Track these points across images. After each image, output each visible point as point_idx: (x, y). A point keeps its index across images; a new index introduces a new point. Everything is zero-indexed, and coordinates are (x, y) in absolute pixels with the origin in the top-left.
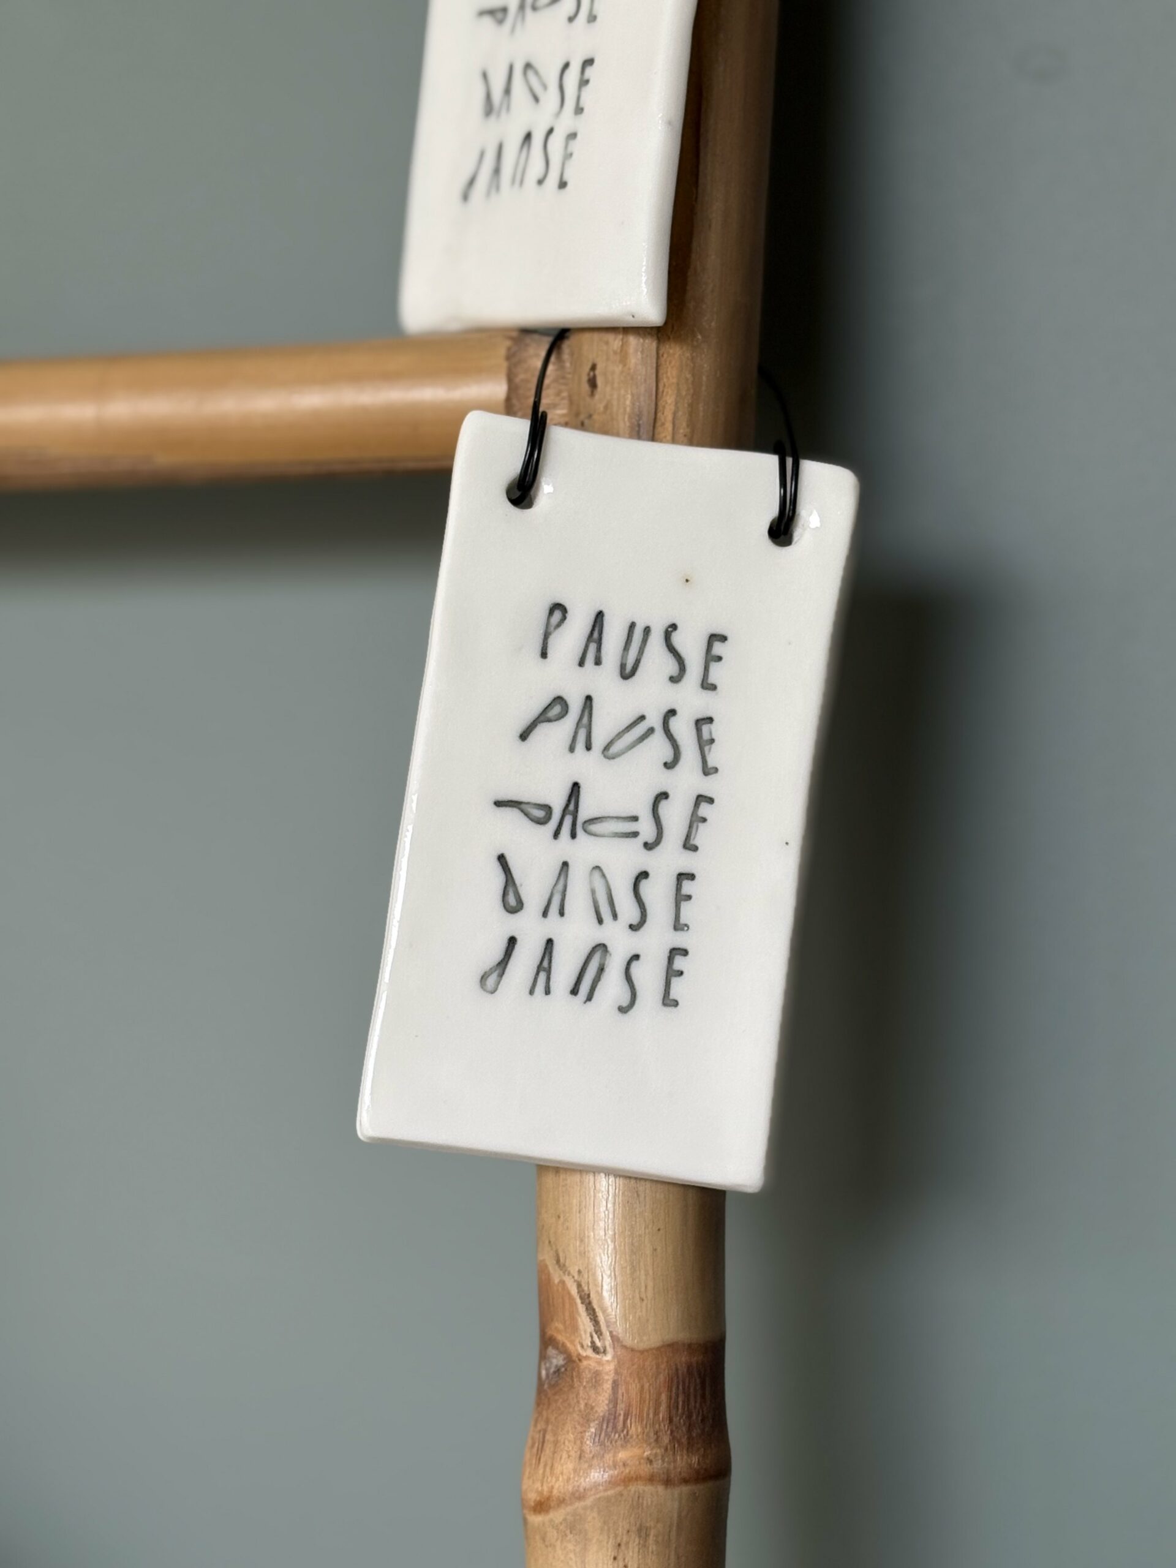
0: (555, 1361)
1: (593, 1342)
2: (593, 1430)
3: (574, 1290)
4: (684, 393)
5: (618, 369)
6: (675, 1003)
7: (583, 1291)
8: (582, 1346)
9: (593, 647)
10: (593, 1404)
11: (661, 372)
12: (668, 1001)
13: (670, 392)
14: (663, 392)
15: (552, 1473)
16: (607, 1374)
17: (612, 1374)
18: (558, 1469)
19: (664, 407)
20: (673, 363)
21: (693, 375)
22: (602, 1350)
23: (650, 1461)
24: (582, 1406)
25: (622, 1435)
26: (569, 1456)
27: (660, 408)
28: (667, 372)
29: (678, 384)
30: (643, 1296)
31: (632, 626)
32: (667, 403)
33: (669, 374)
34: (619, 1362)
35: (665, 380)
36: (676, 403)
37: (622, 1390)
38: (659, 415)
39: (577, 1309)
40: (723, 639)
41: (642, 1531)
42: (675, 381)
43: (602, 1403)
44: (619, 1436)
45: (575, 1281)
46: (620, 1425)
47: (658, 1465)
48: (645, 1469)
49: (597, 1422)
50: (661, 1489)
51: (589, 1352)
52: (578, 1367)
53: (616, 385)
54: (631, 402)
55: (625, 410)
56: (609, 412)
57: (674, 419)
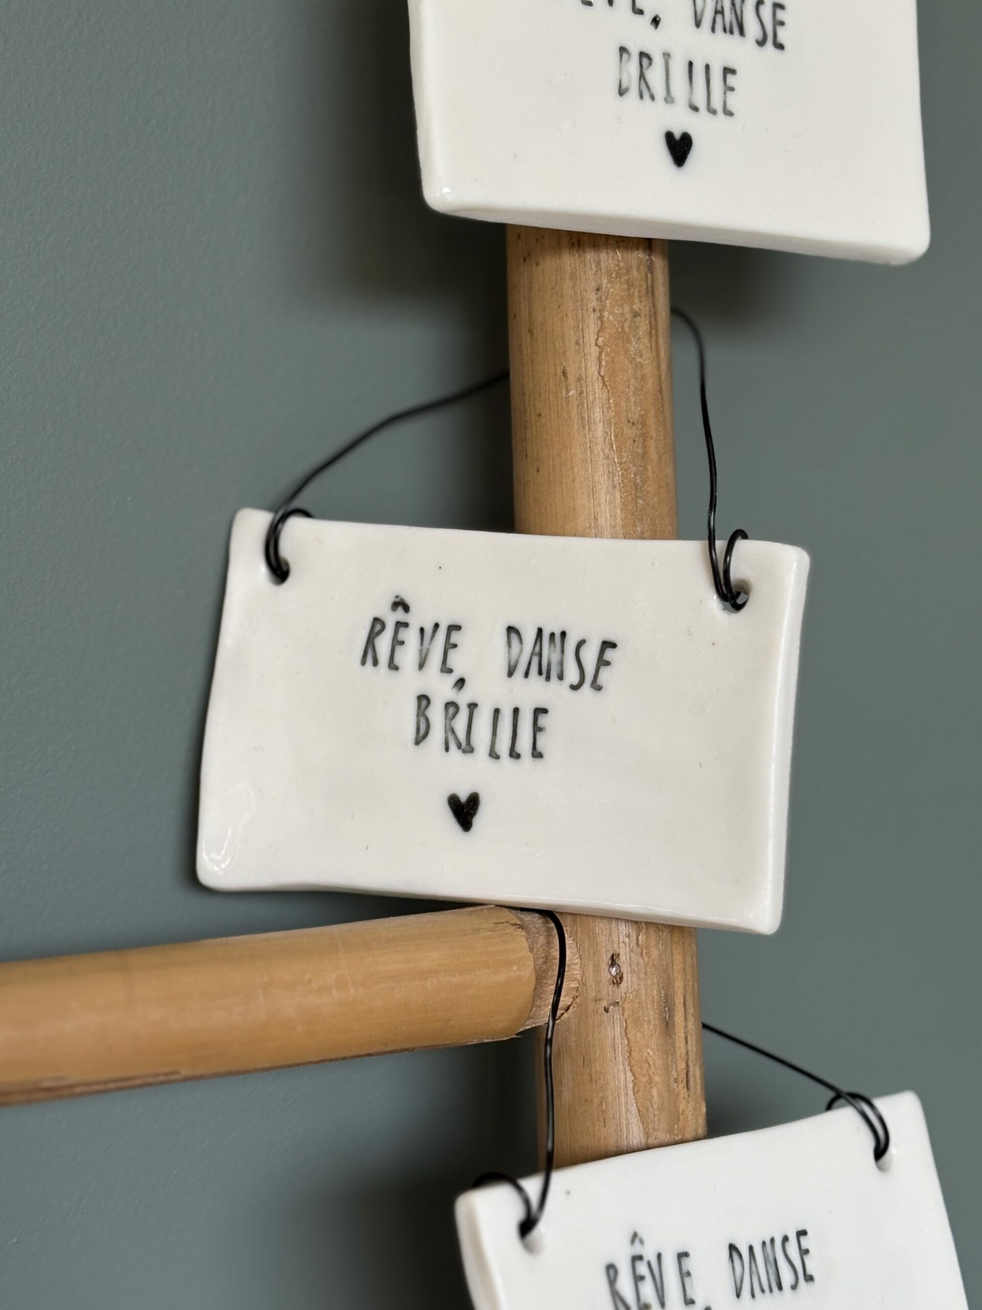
4: (688, 976)
5: (642, 961)
11: (673, 959)
14: (676, 977)
27: (675, 994)
29: (684, 969)
32: (678, 987)
33: (677, 961)
35: (676, 967)
36: (685, 987)
53: (642, 975)
54: (657, 991)
55: (653, 997)
56: (638, 998)
57: (685, 1000)
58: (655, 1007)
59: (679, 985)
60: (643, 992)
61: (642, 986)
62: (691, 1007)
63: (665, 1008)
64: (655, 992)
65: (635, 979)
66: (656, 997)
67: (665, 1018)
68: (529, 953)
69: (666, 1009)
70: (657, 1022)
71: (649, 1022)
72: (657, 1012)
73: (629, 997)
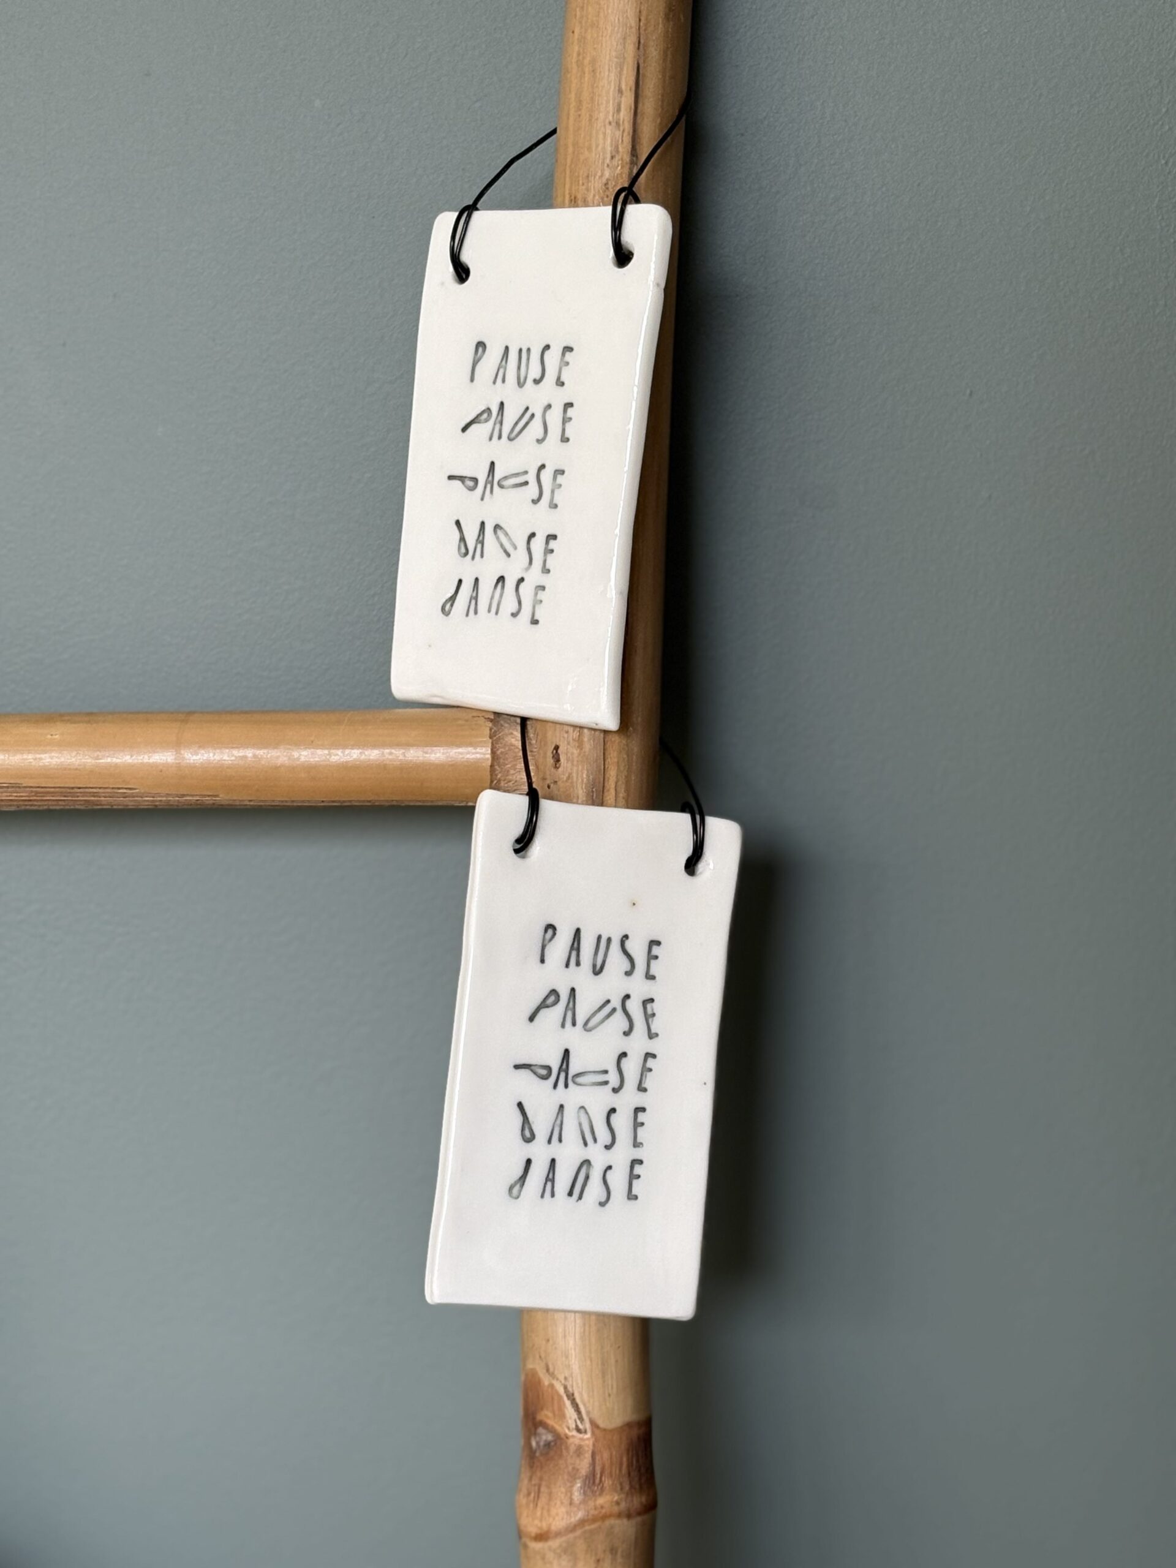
0: (544, 1437)
1: (577, 1426)
2: (579, 1485)
3: (561, 1391)
4: (622, 768)
5: (576, 752)
6: (636, 1198)
7: (568, 1391)
8: (569, 1428)
9: (574, 953)
10: (579, 1467)
11: (606, 754)
12: (632, 1197)
13: (613, 768)
14: (608, 768)
15: (549, 1515)
16: (588, 1446)
17: (591, 1447)
18: (553, 1511)
19: (609, 779)
20: (614, 747)
21: (628, 756)
22: (583, 1431)
23: (618, 1503)
24: (570, 1468)
25: (600, 1487)
26: (562, 1503)
27: (606, 780)
28: (610, 754)
29: (618, 762)
30: (610, 1392)
31: (599, 938)
32: (610, 776)
33: (612, 755)
34: (596, 1439)
35: (609, 760)
36: (617, 776)
37: (598, 1458)
38: (606, 784)
39: (564, 1404)
40: (658, 943)
41: (613, 1551)
42: (616, 760)
43: (584, 1465)
44: (598, 1488)
45: (562, 1384)
46: (597, 1481)
47: (623, 1505)
48: (616, 1509)
49: (582, 1479)
50: (625, 1521)
51: (574, 1433)
52: (566, 1443)
53: (575, 763)
54: (587, 775)
55: (582, 780)
56: (570, 781)
57: (616, 786)
58: (584, 787)
59: (612, 773)
60: (574, 775)
61: (575, 771)
62: (623, 790)
63: (593, 788)
64: (585, 776)
65: (569, 765)
66: (585, 780)
67: (593, 796)
68: (488, 738)
69: (594, 790)
70: (584, 799)
71: (578, 797)
72: (585, 791)
73: (563, 778)
